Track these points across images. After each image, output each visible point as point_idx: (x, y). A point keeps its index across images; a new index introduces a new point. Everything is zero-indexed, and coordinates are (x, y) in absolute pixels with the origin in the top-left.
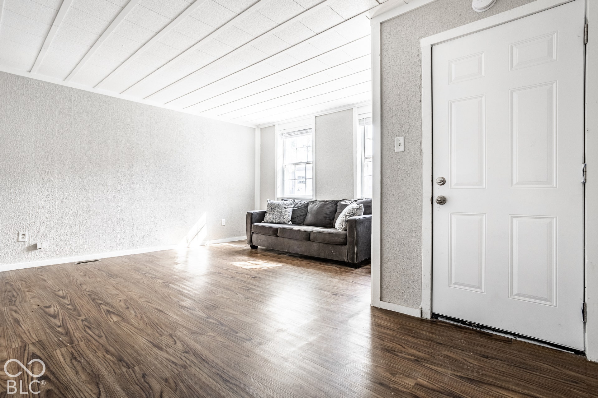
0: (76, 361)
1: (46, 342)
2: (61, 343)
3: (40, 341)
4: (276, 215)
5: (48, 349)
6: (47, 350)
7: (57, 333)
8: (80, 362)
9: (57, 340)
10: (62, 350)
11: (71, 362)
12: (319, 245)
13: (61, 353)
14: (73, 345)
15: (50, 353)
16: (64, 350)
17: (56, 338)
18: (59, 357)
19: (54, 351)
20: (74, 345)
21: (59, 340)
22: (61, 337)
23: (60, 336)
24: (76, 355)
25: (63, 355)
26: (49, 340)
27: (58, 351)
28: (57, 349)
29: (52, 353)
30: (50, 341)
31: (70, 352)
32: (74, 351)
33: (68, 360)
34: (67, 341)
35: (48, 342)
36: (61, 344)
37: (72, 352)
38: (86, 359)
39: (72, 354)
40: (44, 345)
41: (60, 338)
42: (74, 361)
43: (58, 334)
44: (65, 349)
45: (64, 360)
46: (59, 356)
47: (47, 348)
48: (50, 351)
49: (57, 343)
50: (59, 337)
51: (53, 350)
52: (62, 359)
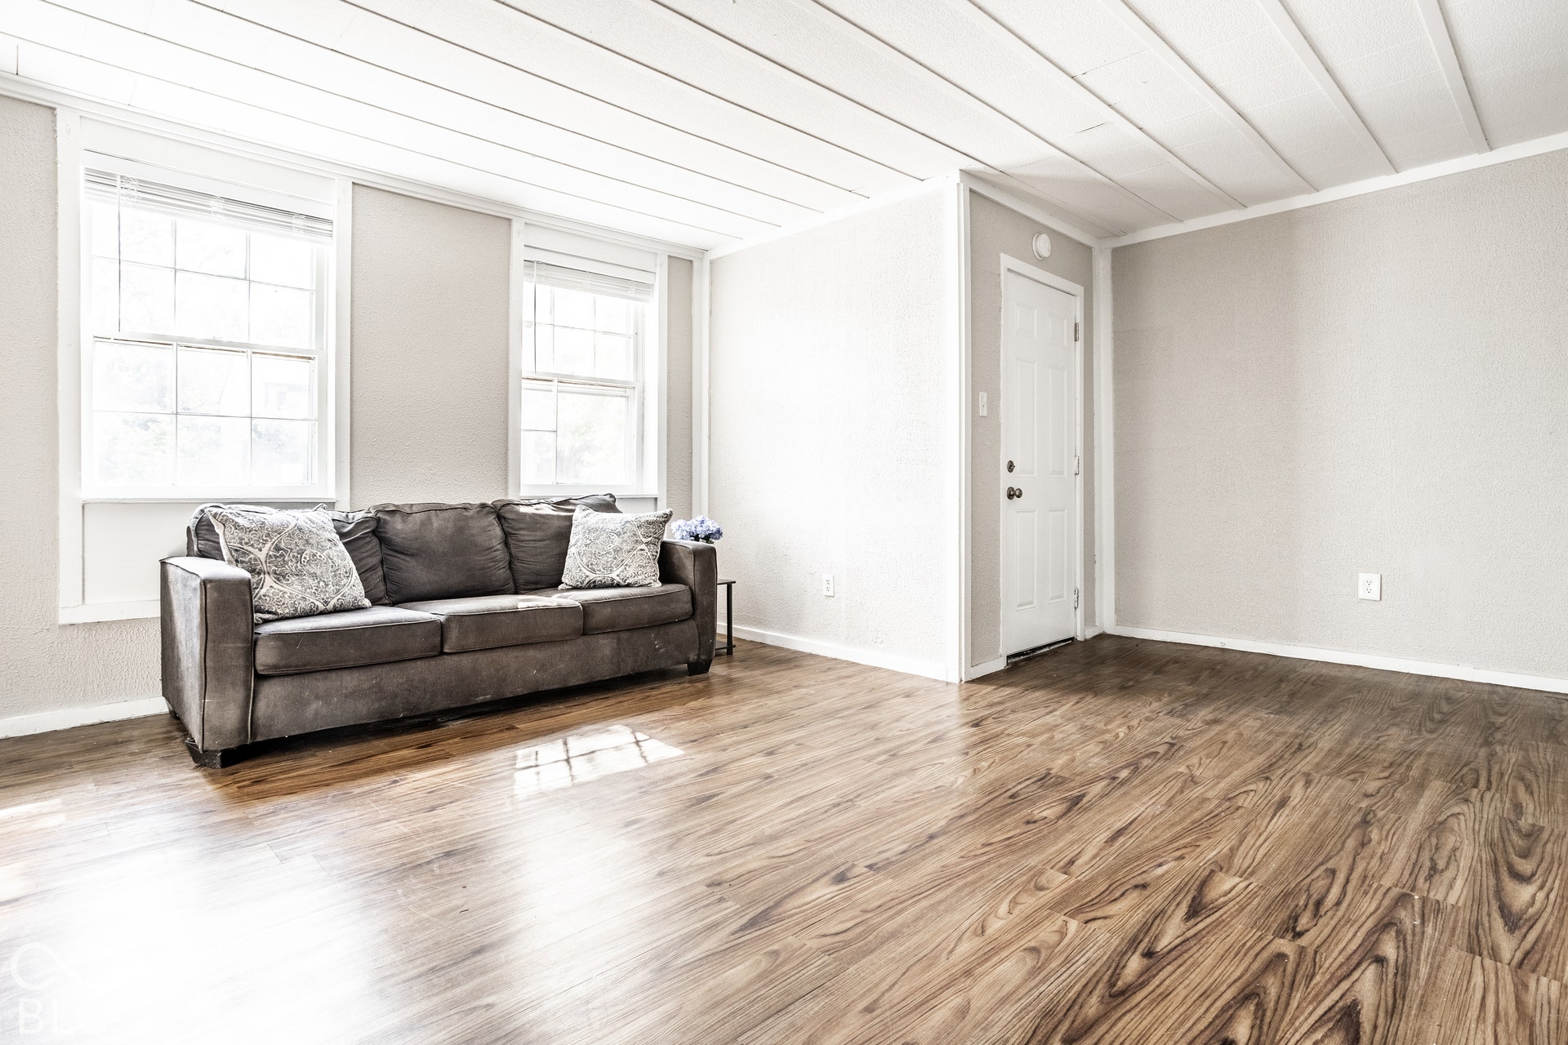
0: (1436, 864)
1: (1458, 940)
2: (1427, 911)
3: (1471, 951)
4: (314, 576)
5: (1470, 920)
6: (1474, 918)
7: (1409, 943)
8: (1432, 859)
9: (1431, 924)
10: (1440, 897)
11: (1447, 867)
12: (619, 640)
13: (1451, 892)
14: (1409, 892)
15: (1472, 906)
16: (1437, 894)
17: (1423, 933)
18: (1462, 890)
19: (1460, 904)
20: (1405, 890)
21: (1423, 923)
22: (1410, 927)
23: (1410, 931)
24: (1425, 871)
25: (1451, 887)
26: (1445, 938)
27: (1452, 900)
28: (1449, 905)
29: (1469, 904)
30: (1446, 935)
31: (1430, 883)
32: (1421, 880)
33: (1448, 875)
34: (1410, 906)
35: (1453, 936)
36: (1431, 910)
37: (1426, 880)
38: (1414, 856)
39: (1429, 878)
40: (1469, 935)
41: (1414, 926)
42: (1441, 864)
43: (1409, 938)
44: (1431, 895)
45: (1455, 879)
46: (1460, 890)
47: (1470, 923)
48: (1468, 911)
49: (1436, 918)
50: (1418, 930)
51: (1460, 908)
52: (1459, 883)
